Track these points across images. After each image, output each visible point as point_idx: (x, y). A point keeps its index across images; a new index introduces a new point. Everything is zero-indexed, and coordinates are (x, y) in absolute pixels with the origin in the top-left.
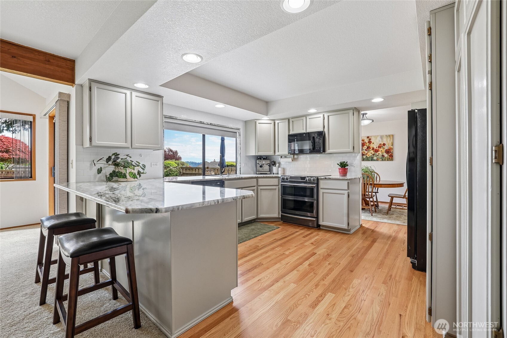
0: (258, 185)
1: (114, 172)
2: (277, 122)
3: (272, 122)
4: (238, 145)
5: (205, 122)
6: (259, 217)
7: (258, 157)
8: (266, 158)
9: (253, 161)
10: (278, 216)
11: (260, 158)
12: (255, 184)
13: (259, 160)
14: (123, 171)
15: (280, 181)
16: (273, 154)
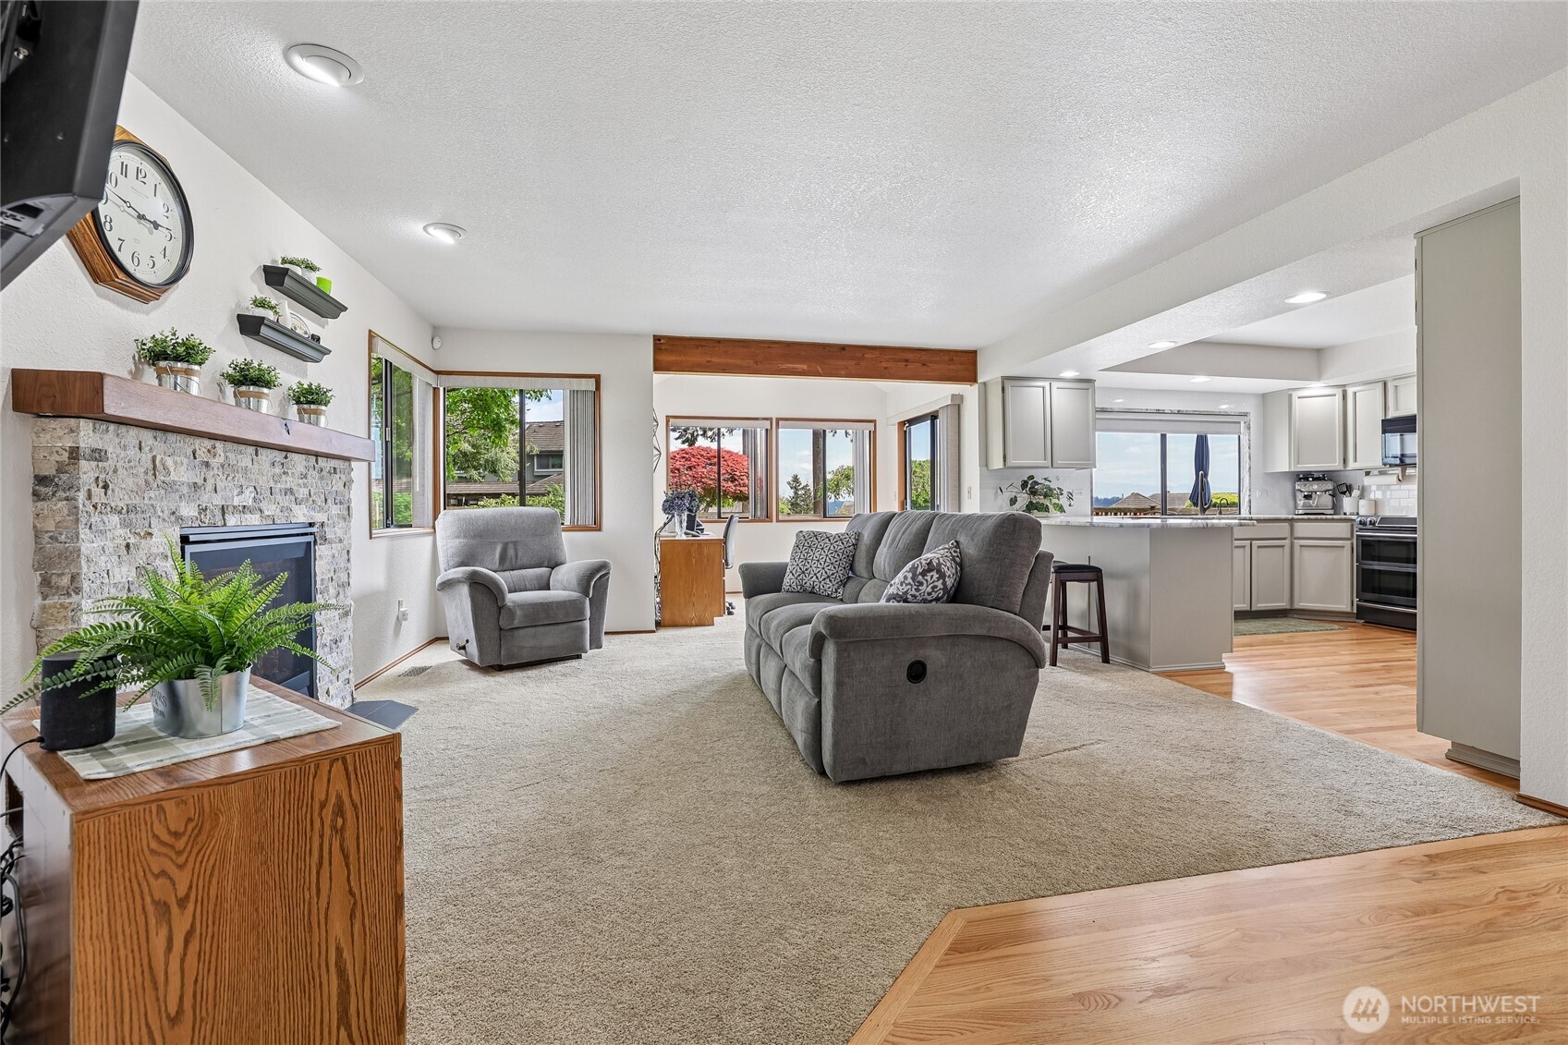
0: (1293, 537)
1: (1031, 502)
2: (1350, 391)
3: (1339, 392)
4: (1245, 450)
5: (1167, 408)
6: (1296, 607)
7: (1298, 475)
8: (1322, 477)
9: (1287, 486)
10: (1349, 610)
11: (1306, 477)
12: (1287, 534)
13: (1303, 482)
14: (1046, 502)
15: (1355, 529)
16: (1341, 468)
